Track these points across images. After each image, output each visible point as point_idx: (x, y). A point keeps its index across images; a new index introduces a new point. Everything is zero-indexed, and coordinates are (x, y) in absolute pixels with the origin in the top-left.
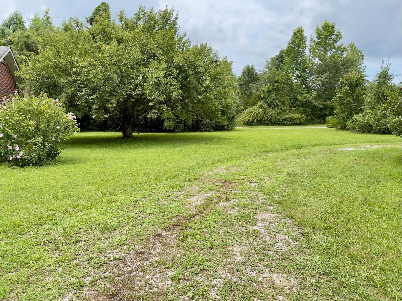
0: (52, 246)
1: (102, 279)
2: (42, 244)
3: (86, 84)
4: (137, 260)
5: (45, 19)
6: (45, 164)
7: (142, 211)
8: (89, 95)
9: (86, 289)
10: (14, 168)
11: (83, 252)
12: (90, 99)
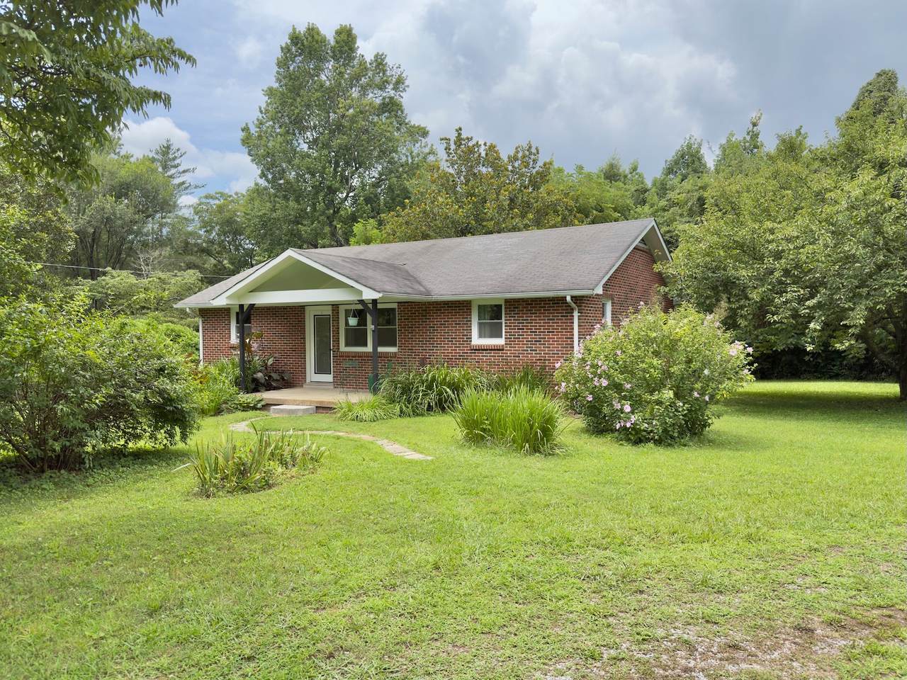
0: (594, 585)
1: (631, 659)
2: (582, 578)
3: (796, 276)
4: (719, 656)
5: (748, 138)
6: (678, 444)
7: (808, 572)
8: (801, 300)
9: (598, 664)
10: (621, 444)
11: (635, 610)
12: (805, 309)
